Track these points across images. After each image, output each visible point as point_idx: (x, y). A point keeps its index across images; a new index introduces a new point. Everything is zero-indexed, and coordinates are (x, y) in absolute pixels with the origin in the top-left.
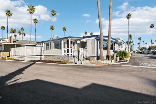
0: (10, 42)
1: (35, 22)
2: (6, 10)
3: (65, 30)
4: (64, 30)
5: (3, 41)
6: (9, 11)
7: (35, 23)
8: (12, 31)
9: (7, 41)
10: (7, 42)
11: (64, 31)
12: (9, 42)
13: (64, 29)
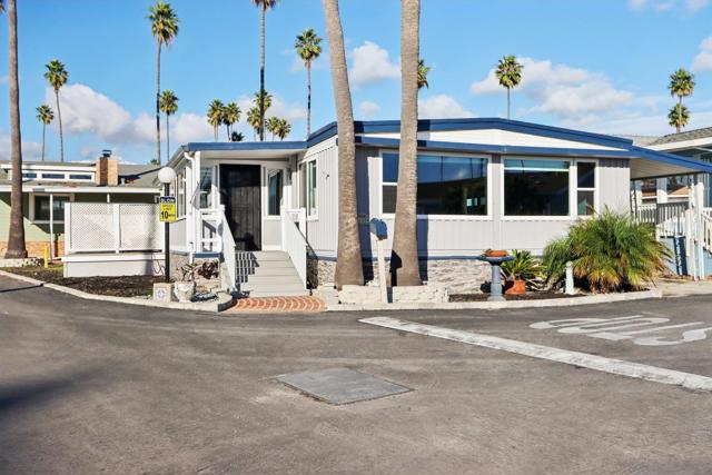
0: (104, 183)
1: (307, 54)
2: (152, 10)
3: (510, 83)
4: (505, 79)
5: (71, 177)
6: (165, 14)
7: (308, 58)
8: (215, 115)
9: (89, 177)
10: (92, 180)
11: (505, 85)
12: (98, 183)
13: (509, 74)
